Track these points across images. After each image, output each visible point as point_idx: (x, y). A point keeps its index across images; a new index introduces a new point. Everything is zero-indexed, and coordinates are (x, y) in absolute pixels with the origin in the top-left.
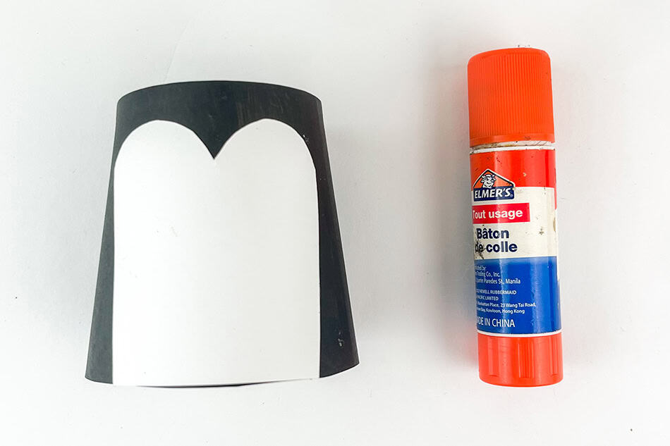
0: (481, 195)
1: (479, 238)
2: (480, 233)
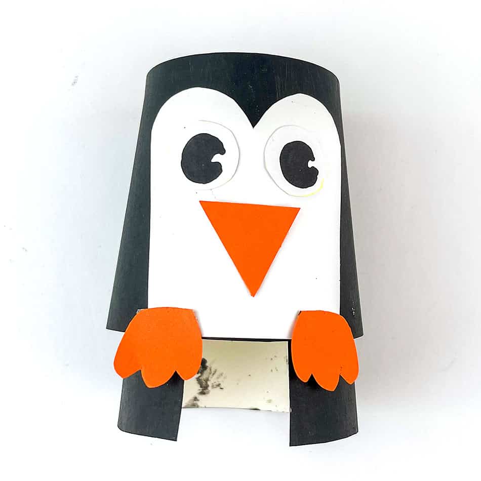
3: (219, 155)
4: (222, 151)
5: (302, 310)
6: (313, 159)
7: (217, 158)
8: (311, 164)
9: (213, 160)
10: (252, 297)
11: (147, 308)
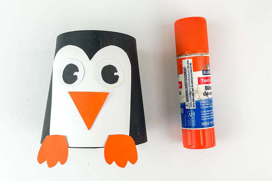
0: (207, 73)
1: (206, 90)
2: (207, 88)
3: (76, 72)
4: (78, 71)
5: (110, 135)
6: (117, 72)
7: (75, 74)
8: (115, 74)
9: (74, 74)
10: (88, 130)
11: (49, 135)
